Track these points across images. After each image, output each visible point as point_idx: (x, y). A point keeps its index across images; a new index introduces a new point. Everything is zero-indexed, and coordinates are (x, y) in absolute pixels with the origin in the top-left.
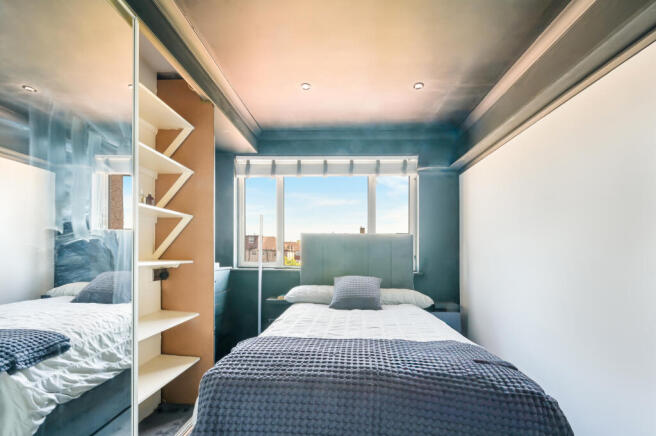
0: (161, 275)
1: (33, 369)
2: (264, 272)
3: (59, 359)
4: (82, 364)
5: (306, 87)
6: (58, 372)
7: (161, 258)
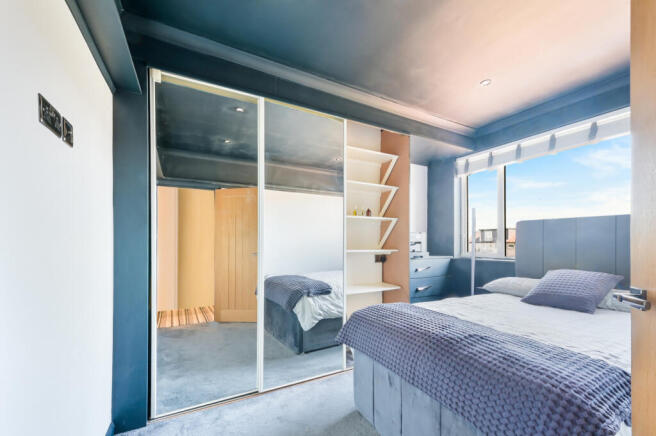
0: (381, 259)
1: (316, 298)
2: (477, 262)
3: (327, 297)
4: (336, 302)
5: (485, 83)
6: (326, 302)
7: (383, 248)
